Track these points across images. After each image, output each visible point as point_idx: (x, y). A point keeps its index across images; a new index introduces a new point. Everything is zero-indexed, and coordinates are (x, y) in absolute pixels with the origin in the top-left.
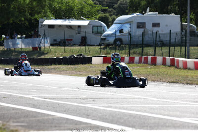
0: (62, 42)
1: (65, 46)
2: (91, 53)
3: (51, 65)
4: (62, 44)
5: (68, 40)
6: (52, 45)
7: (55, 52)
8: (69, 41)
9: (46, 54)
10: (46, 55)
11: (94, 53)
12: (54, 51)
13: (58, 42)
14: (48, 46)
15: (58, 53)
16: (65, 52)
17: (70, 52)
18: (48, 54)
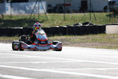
0: (58, 7)
1: (61, 12)
2: (97, 21)
3: (53, 36)
5: (64, 5)
7: (53, 20)
8: (67, 7)
9: (42, 22)
10: (43, 24)
11: (102, 20)
12: (51, 19)
13: (53, 8)
14: (44, 13)
15: (56, 21)
16: (65, 19)
17: (71, 20)
18: (44, 22)
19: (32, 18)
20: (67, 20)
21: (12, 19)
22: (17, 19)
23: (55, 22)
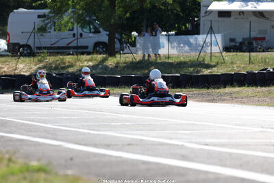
0: (246, 43)
1: (251, 50)
3: (225, 87)
4: (245, 48)
5: (256, 39)
6: (227, 49)
7: (232, 63)
8: (260, 42)
9: (215, 66)
10: (215, 69)
12: (230, 61)
13: (238, 44)
14: (219, 51)
15: (238, 65)
16: (250, 62)
17: (260, 63)
18: (219, 66)
19: (201, 59)
20: (253, 63)
21: (170, 61)
22: (178, 60)
23: (235, 66)
